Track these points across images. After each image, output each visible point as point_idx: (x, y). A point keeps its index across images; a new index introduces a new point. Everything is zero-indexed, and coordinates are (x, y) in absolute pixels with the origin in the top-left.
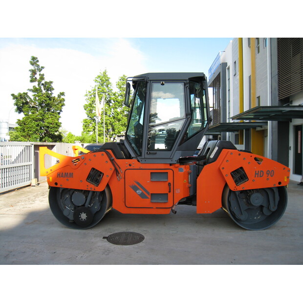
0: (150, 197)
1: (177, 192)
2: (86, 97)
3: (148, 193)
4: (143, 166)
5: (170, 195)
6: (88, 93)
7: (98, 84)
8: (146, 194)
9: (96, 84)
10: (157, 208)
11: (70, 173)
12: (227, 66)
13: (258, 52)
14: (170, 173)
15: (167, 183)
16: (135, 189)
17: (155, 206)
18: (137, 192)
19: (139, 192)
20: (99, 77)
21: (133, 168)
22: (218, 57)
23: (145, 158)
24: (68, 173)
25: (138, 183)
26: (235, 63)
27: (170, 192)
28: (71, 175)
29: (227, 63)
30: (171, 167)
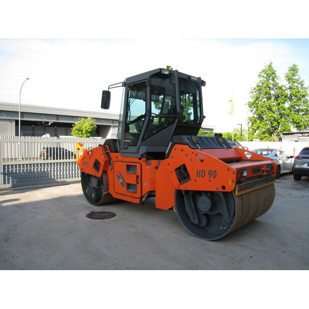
0: (126, 186)
1: (144, 185)
2: (251, 94)
3: (125, 183)
4: (123, 159)
5: (139, 186)
6: (253, 90)
7: (263, 79)
9: (260, 79)
10: (130, 196)
14: (138, 166)
15: (135, 176)
16: (118, 177)
19: (121, 181)
20: (263, 71)
21: (118, 160)
25: (120, 174)
27: (138, 183)
28: (88, 163)
30: (140, 161)
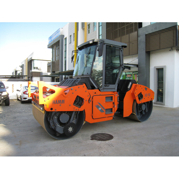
0: (105, 111)
1: (115, 107)
4: (101, 94)
5: (113, 109)
8: (103, 110)
10: (108, 117)
11: (62, 100)
12: (64, 37)
13: (89, 33)
14: (113, 97)
15: (112, 102)
16: (98, 107)
17: (107, 116)
18: (99, 109)
19: (100, 109)
21: (97, 95)
22: (58, 31)
23: (104, 89)
24: (60, 101)
25: (100, 104)
26: (71, 36)
28: (63, 102)
29: (64, 35)
30: (114, 93)
